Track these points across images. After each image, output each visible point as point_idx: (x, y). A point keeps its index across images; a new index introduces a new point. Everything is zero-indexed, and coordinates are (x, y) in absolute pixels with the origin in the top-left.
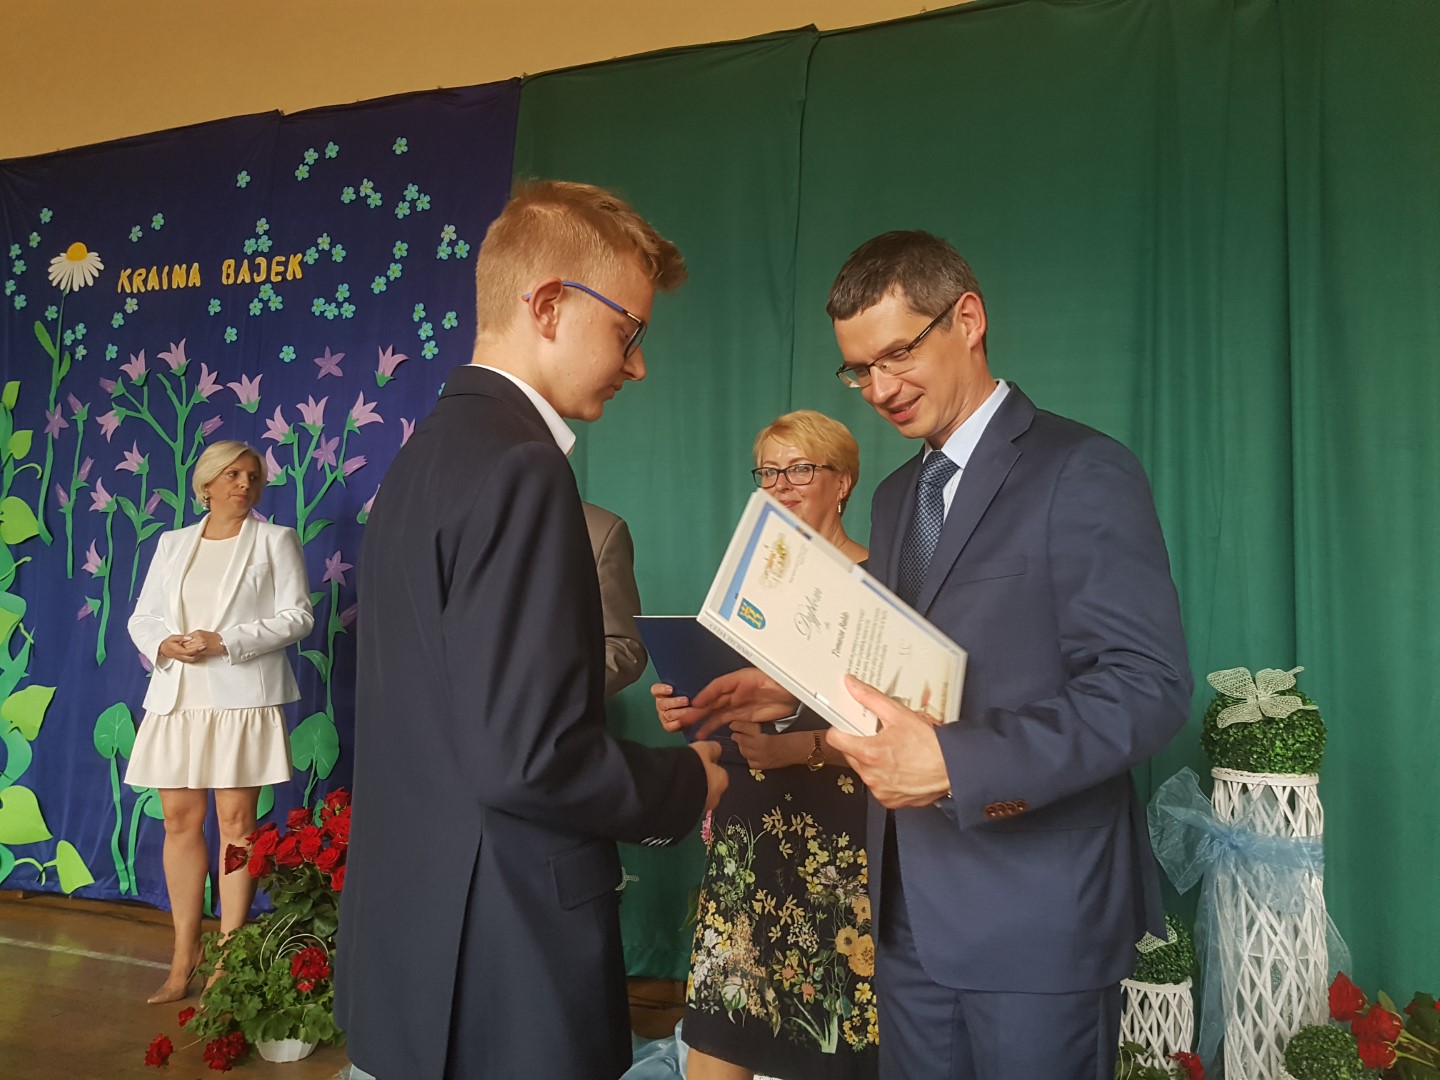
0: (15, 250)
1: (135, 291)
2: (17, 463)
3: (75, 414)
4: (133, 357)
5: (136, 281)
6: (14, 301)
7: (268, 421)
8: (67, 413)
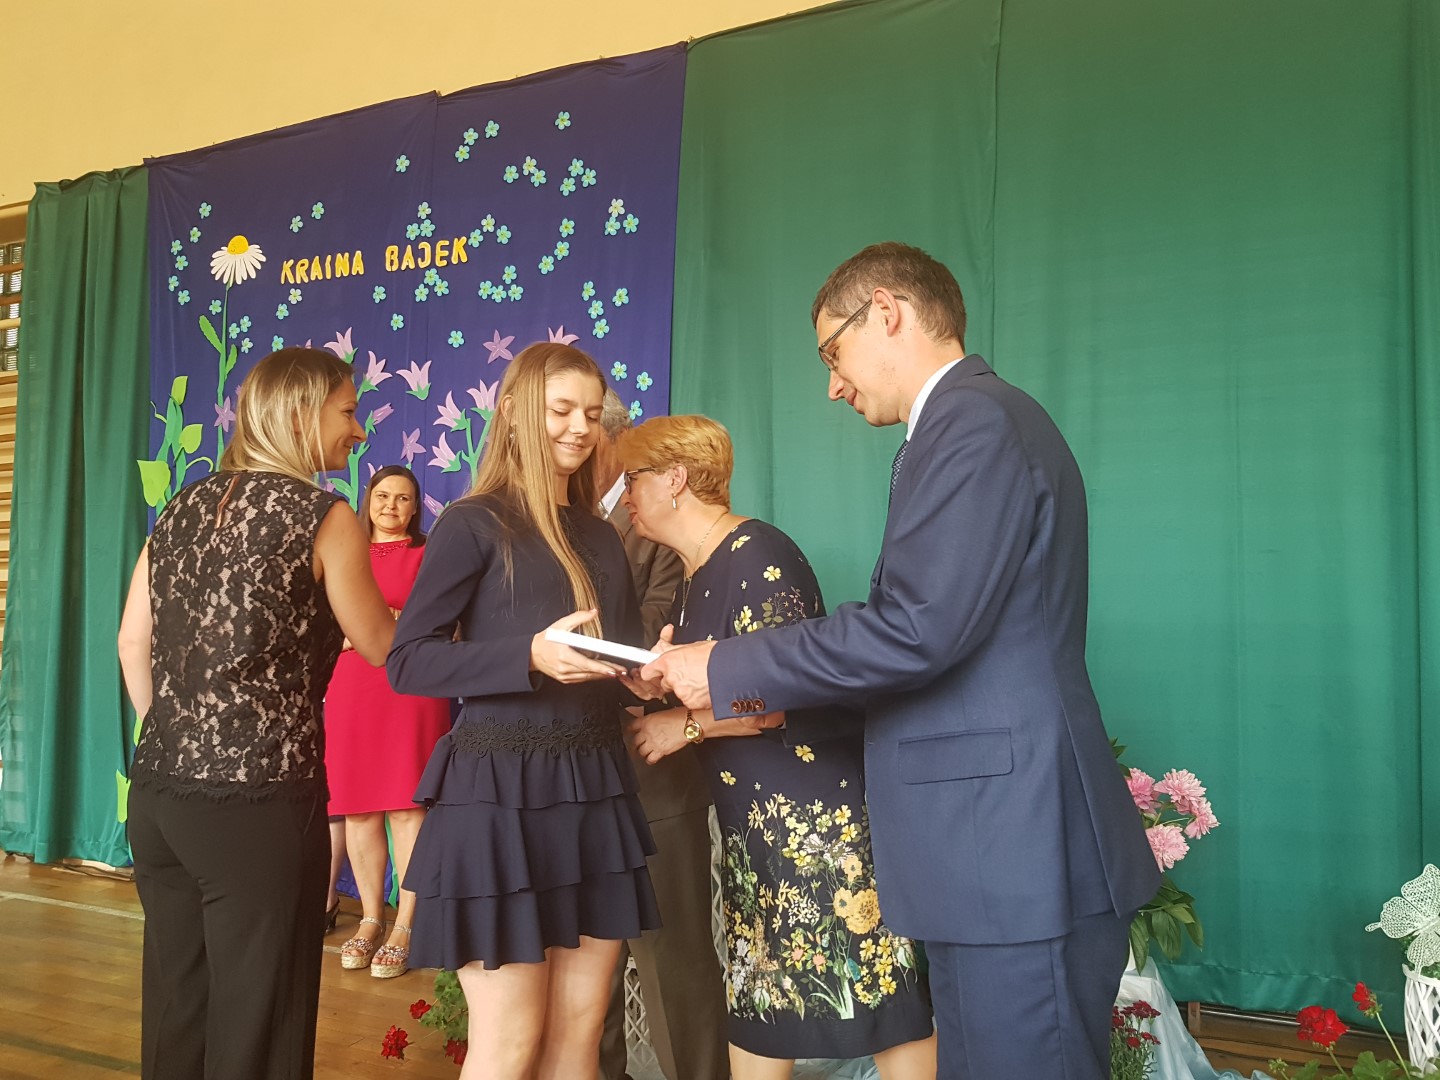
0: (176, 246)
1: (299, 282)
2: (189, 457)
5: (299, 272)
6: (176, 296)
7: (439, 407)
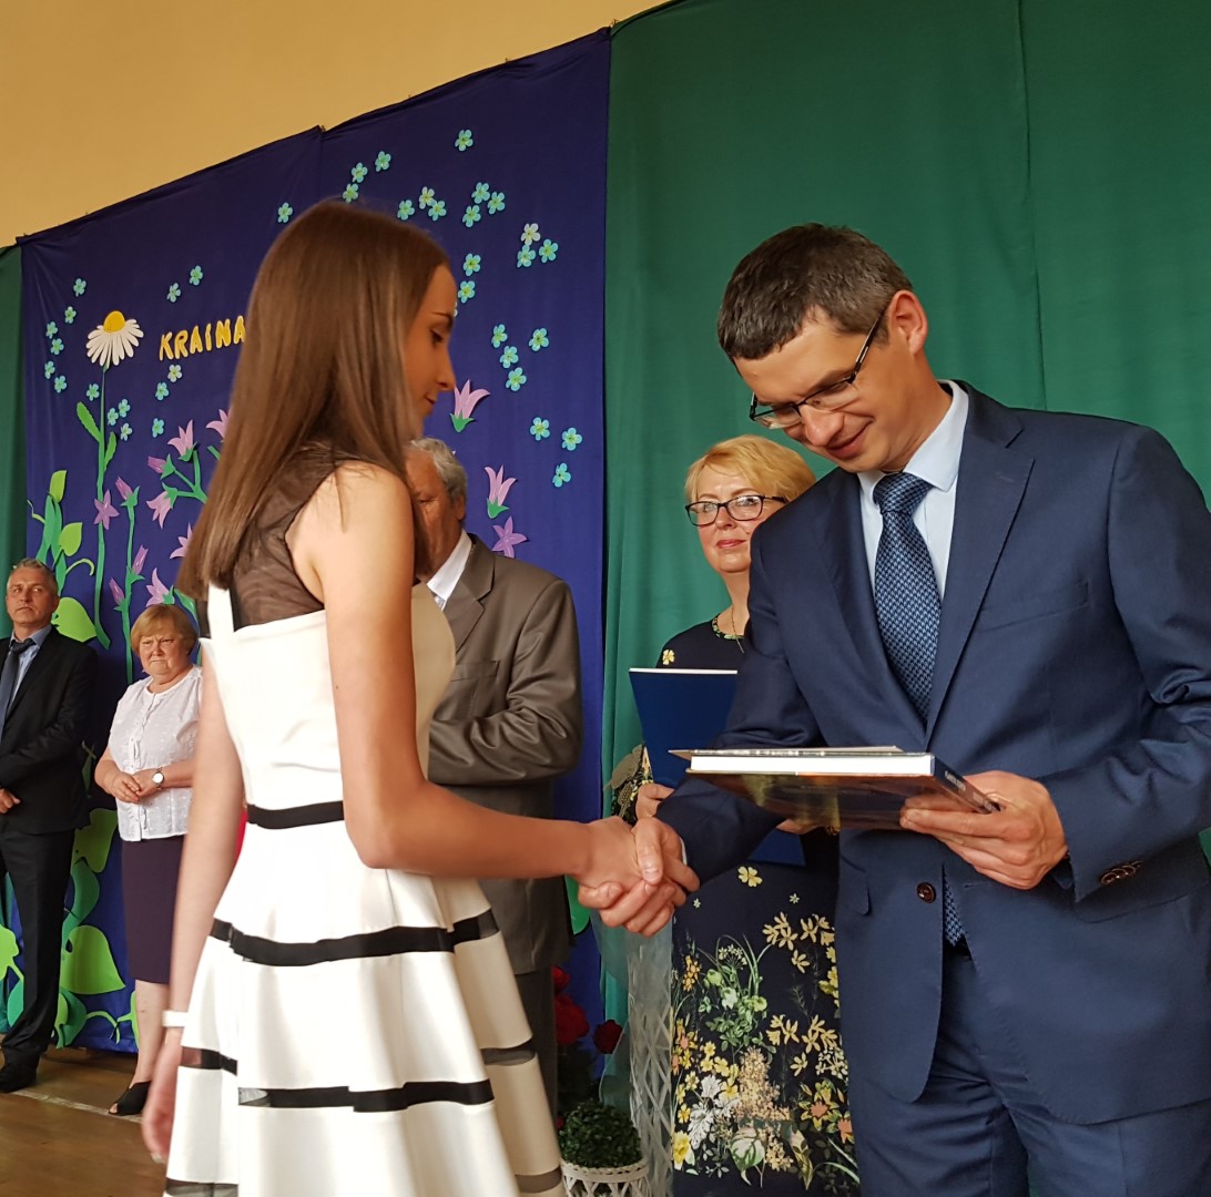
0: (52, 329)
1: (178, 357)
2: (69, 560)
3: (124, 501)
4: (181, 430)
5: (179, 345)
6: (53, 384)
8: (117, 500)
